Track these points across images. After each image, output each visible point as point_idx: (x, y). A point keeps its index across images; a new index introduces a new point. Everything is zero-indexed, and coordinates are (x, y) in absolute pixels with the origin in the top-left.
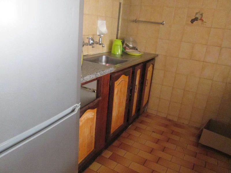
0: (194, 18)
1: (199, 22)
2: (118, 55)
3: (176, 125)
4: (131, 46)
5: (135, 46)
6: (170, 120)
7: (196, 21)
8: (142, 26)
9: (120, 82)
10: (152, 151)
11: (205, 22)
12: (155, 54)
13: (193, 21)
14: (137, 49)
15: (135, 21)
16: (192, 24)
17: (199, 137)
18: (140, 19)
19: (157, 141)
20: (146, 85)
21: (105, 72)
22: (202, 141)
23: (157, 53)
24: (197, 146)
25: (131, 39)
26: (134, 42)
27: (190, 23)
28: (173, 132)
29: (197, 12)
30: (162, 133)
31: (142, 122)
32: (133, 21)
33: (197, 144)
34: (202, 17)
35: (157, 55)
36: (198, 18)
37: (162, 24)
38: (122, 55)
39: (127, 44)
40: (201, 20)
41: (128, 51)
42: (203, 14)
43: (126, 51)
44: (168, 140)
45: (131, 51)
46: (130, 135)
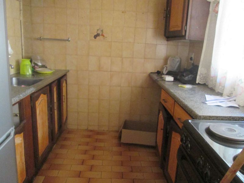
0: (96, 34)
1: (101, 37)
2: (29, 75)
3: (98, 133)
4: (40, 64)
5: (45, 64)
6: (91, 131)
7: (98, 37)
8: (47, 44)
9: (40, 101)
10: (83, 162)
11: (106, 37)
12: (66, 70)
13: (95, 37)
14: (46, 67)
15: (40, 39)
16: (95, 39)
17: (120, 138)
18: (45, 37)
19: (85, 152)
20: (64, 101)
21: (26, 93)
22: (123, 140)
23: (68, 69)
24: (120, 146)
25: (39, 58)
26: (42, 60)
27: (94, 38)
28: (97, 140)
29: (98, 29)
30: (87, 144)
31: (66, 139)
32: (38, 39)
33: (120, 144)
34: (103, 33)
35: (68, 71)
36: (99, 34)
37: (68, 40)
38: (33, 75)
39: (36, 62)
40: (102, 35)
41: (38, 70)
42: (103, 31)
43: (37, 71)
44: (95, 148)
45: (42, 70)
46: (57, 154)
